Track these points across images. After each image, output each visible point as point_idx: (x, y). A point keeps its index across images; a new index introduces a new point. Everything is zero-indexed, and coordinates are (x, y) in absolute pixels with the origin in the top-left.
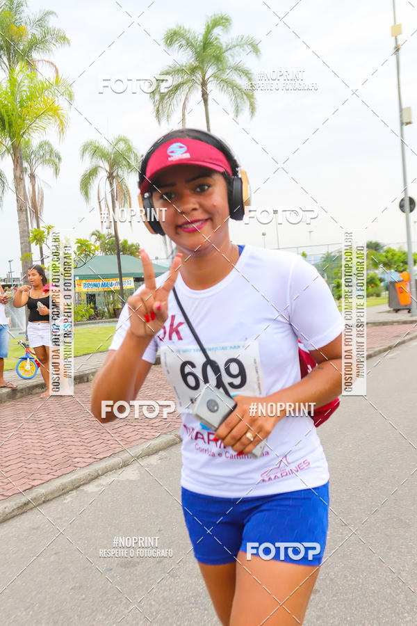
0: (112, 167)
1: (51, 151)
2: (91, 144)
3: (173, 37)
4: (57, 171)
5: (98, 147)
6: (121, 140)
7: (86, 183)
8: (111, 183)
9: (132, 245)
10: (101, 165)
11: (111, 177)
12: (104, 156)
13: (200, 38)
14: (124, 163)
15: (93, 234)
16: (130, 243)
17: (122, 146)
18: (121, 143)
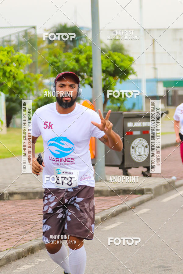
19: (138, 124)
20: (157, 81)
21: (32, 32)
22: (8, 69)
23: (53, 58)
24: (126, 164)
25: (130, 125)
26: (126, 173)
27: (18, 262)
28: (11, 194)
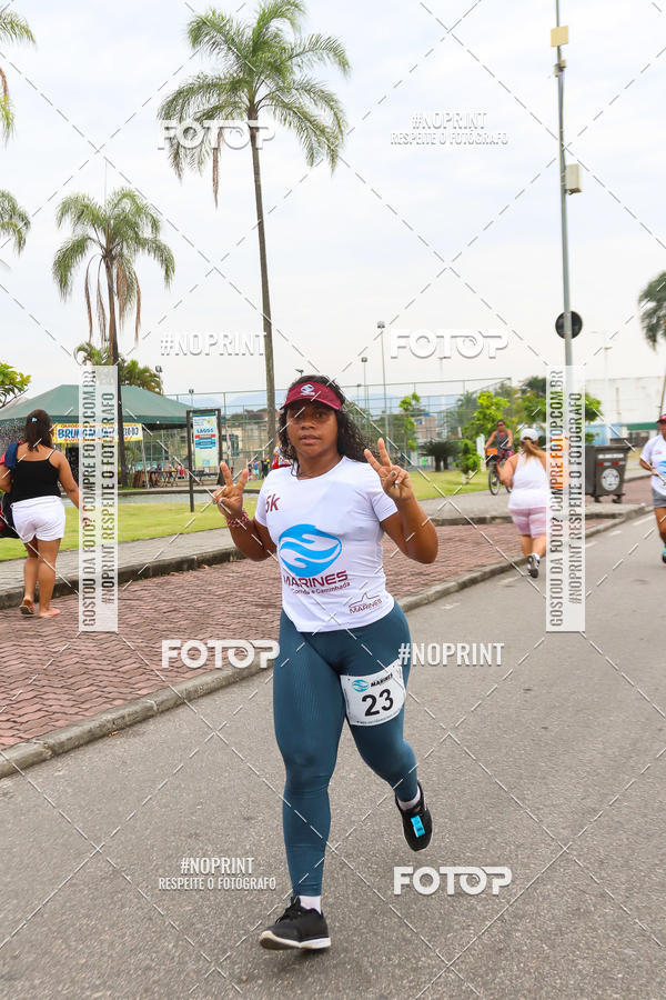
0: (110, 240)
1: (14, 208)
2: (76, 200)
3: (201, 31)
4: (21, 243)
5: (87, 207)
6: (124, 196)
7: (64, 264)
8: (107, 267)
9: (146, 370)
10: (93, 235)
11: (109, 257)
12: (97, 221)
13: (249, 33)
14: (131, 233)
15: (79, 350)
16: (141, 366)
17: (127, 205)
18: (125, 200)
19: (608, 456)
20: (622, 425)
21: (507, 383)
22: (488, 412)
23: (527, 403)
24: (598, 493)
25: (601, 457)
26: (597, 501)
27: (503, 575)
28: (493, 518)
